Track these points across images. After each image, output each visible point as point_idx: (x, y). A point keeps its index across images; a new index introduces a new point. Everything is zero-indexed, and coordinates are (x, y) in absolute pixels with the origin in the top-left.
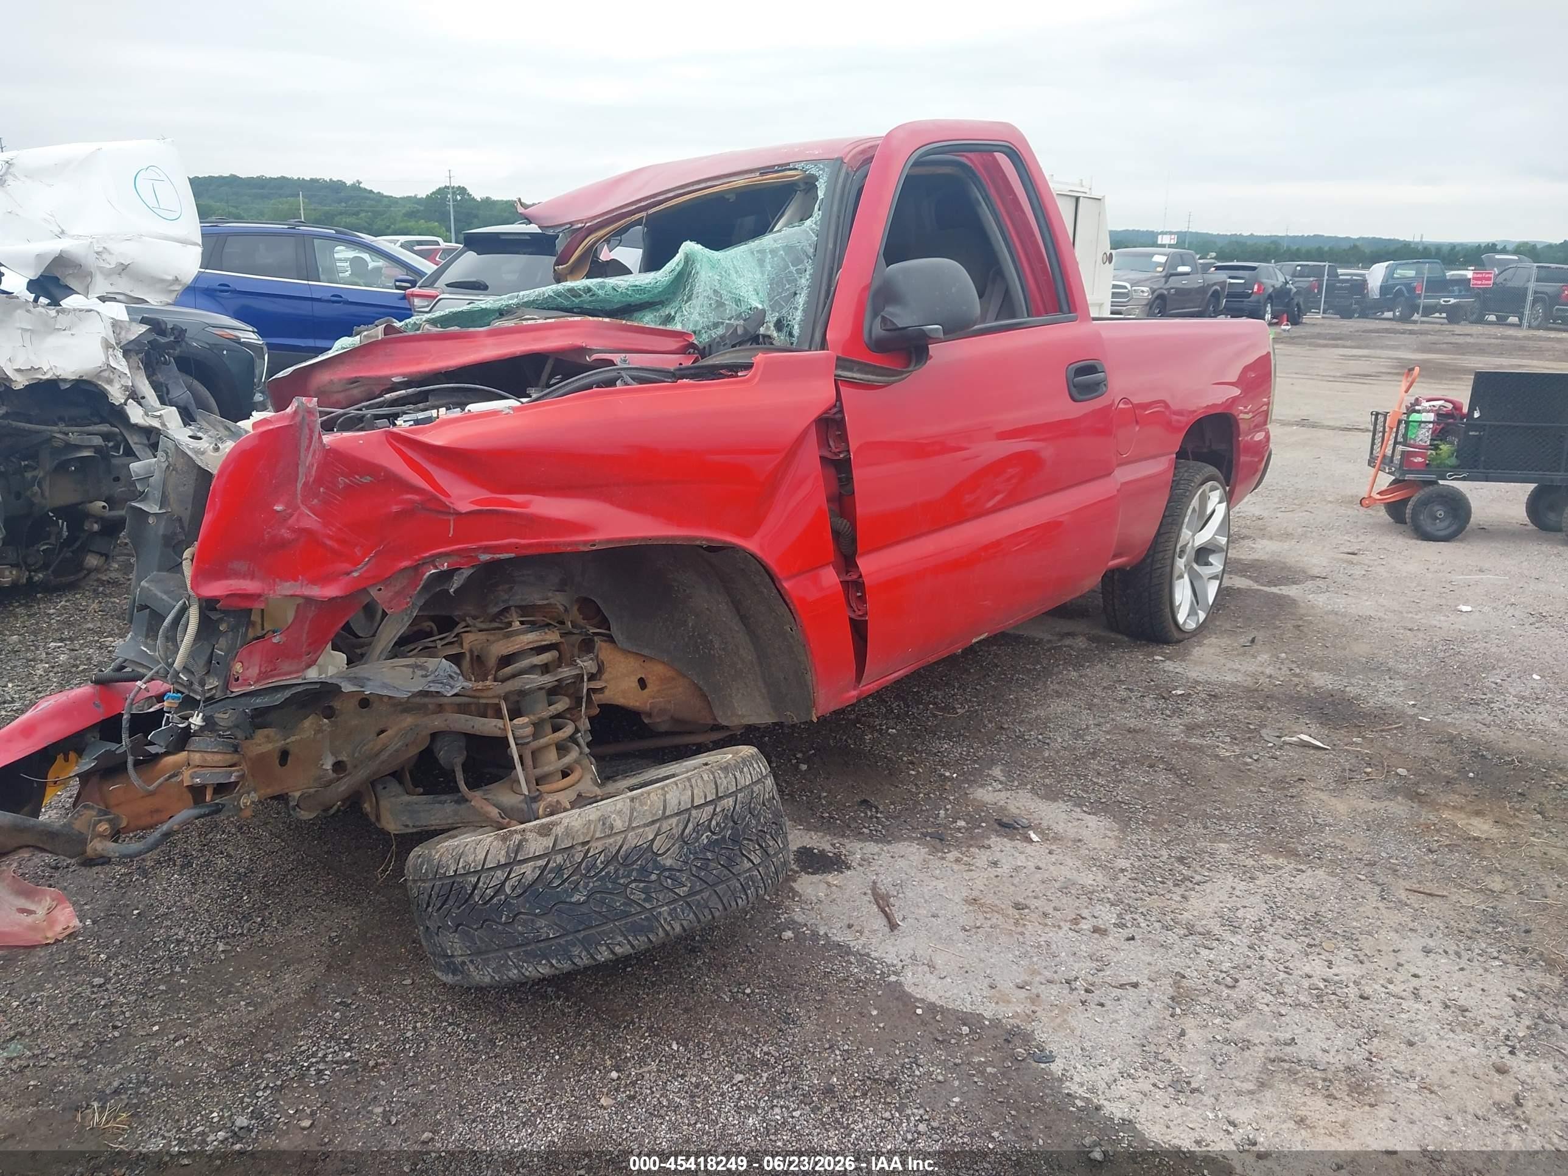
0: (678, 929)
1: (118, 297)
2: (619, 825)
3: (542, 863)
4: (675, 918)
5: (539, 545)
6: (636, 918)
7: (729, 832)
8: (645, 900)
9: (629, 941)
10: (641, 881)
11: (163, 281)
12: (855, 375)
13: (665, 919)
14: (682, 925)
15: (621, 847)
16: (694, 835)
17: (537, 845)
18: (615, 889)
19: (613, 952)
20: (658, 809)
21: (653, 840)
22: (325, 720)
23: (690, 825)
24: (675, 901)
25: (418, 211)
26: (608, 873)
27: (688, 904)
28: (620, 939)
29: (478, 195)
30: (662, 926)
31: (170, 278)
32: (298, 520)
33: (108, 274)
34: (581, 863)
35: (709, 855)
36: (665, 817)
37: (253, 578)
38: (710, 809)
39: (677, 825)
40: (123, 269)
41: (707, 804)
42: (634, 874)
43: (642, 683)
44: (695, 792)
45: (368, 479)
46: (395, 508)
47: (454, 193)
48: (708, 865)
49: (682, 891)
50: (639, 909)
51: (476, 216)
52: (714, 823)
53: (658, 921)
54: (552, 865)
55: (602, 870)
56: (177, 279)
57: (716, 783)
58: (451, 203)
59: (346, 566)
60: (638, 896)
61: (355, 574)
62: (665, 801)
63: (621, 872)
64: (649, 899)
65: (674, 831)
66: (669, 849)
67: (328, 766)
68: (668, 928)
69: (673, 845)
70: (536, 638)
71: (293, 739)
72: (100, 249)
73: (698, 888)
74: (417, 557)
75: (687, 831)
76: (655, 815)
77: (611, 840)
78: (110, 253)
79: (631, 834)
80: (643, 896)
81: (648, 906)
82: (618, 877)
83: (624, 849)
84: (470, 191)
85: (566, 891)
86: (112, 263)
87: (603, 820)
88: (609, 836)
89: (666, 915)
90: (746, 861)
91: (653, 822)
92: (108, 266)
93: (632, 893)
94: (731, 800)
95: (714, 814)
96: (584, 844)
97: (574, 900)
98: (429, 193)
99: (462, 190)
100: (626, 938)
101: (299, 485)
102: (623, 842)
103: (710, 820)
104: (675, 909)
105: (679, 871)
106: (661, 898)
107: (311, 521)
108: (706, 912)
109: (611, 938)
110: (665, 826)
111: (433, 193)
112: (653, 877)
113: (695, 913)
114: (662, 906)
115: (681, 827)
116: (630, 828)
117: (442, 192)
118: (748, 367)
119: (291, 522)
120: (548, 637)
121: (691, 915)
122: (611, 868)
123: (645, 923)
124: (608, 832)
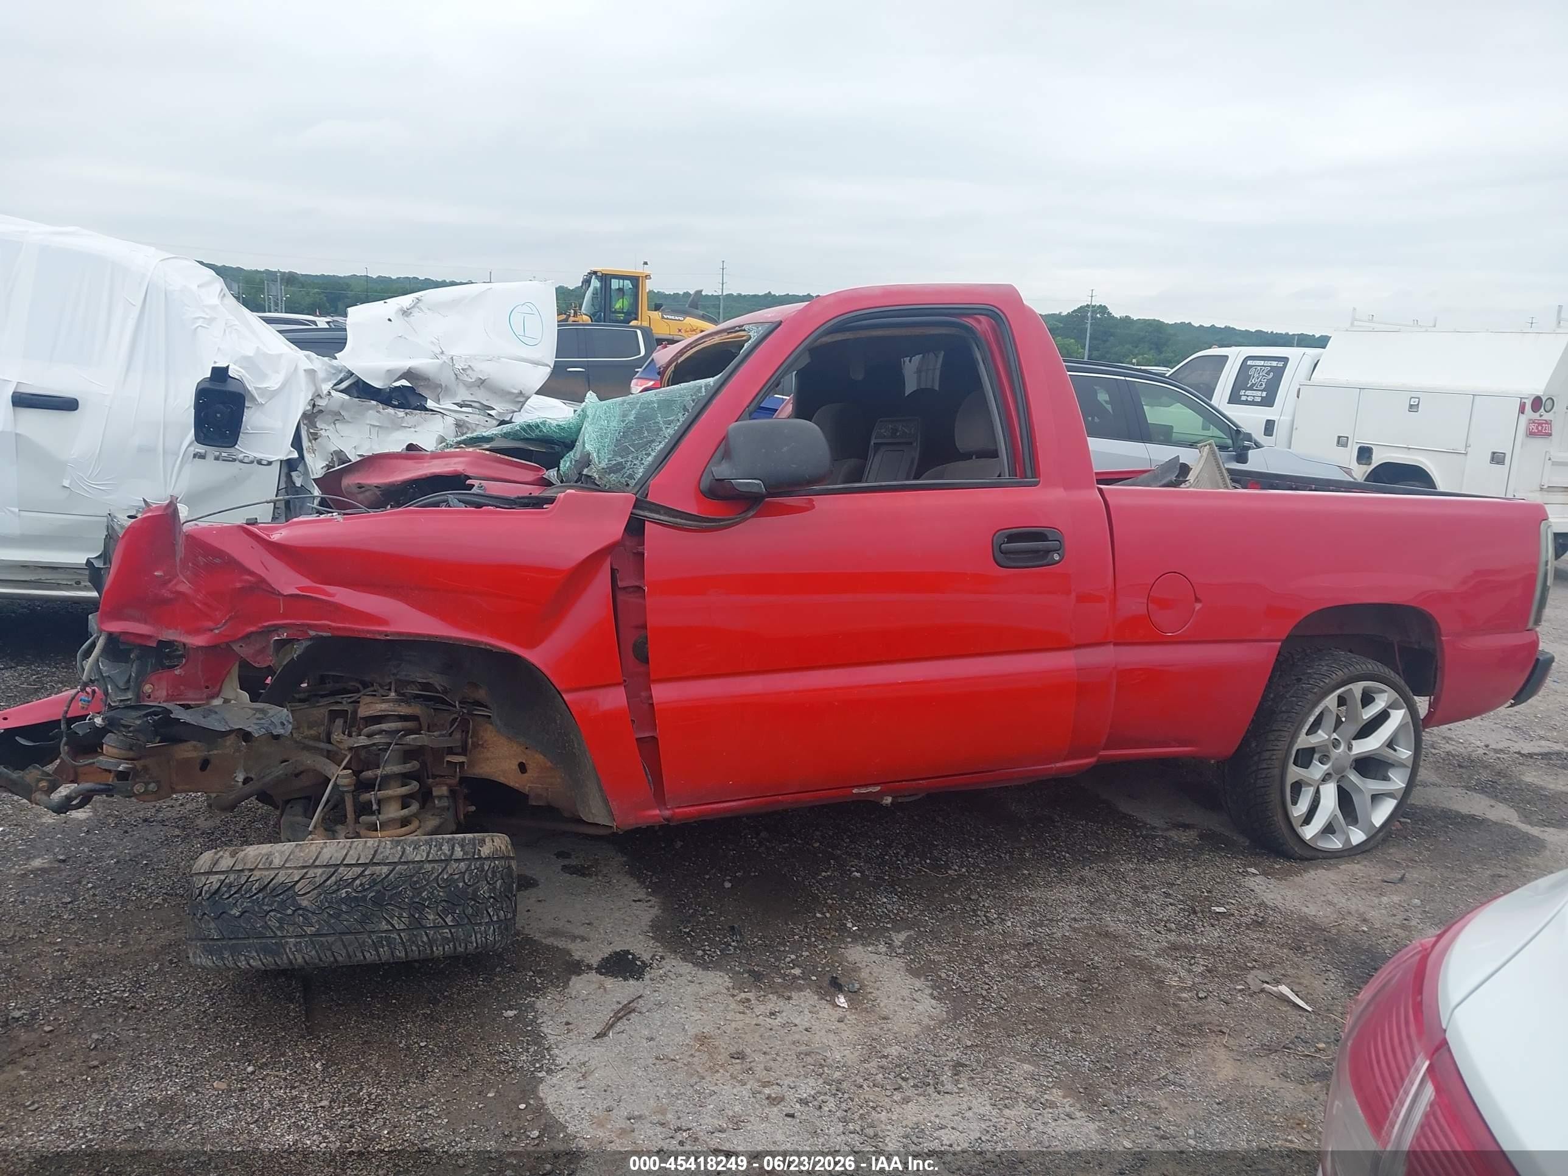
0: (300, 960)
1: (474, 404)
2: (277, 862)
3: (222, 877)
4: (299, 951)
5: (345, 629)
6: (269, 941)
7: (373, 894)
8: (278, 928)
9: (260, 959)
10: (279, 912)
11: (510, 393)
12: (662, 518)
13: (290, 949)
14: (303, 957)
15: (272, 879)
16: (335, 887)
17: (226, 863)
18: (259, 913)
19: (249, 964)
20: (311, 858)
21: (297, 882)
22: (244, 743)
23: (333, 878)
24: (301, 936)
25: (1058, 328)
26: (258, 898)
27: (312, 942)
28: (255, 954)
29: (1117, 313)
30: (287, 954)
31: (516, 391)
32: (176, 585)
33: (469, 386)
34: (243, 885)
35: (344, 908)
36: (313, 866)
37: (146, 623)
38: (359, 870)
39: (321, 875)
40: (481, 383)
41: (357, 865)
42: (276, 904)
43: (522, 767)
44: (351, 852)
45: (217, 561)
46: (238, 585)
47: (1093, 312)
48: (340, 915)
49: (309, 930)
50: (272, 934)
51: (1112, 335)
52: (358, 882)
53: (285, 950)
54: (227, 881)
55: (255, 894)
56: (521, 392)
57: (376, 852)
58: (1089, 321)
59: (210, 624)
60: (274, 923)
61: (217, 631)
62: (320, 853)
63: (266, 900)
64: (281, 928)
65: (317, 879)
66: (309, 892)
67: (240, 778)
68: (291, 957)
69: (314, 889)
70: (390, 709)
71: (215, 752)
72: (466, 367)
73: (324, 932)
74: (260, 625)
75: (329, 882)
76: (306, 862)
77: (267, 873)
78: (473, 370)
79: (282, 872)
80: (278, 925)
81: (279, 933)
82: (263, 904)
83: (273, 882)
84: (1111, 310)
85: (229, 904)
86: (472, 378)
87: (269, 855)
88: (267, 869)
89: (292, 946)
90: (384, 923)
91: (304, 867)
92: (470, 380)
93: (270, 920)
94: (385, 870)
95: (361, 874)
96: (251, 870)
97: (232, 913)
98: (1070, 311)
99: (1103, 309)
100: (258, 956)
101: (178, 560)
102: (276, 875)
103: (354, 879)
104: (300, 943)
105: (313, 913)
106: (291, 930)
107: (185, 587)
108: (328, 953)
109: (248, 951)
110: (311, 874)
111: (1074, 311)
112: (289, 912)
113: (317, 952)
114: (291, 937)
115: (324, 878)
116: (283, 867)
117: (1082, 310)
118: (551, 500)
119: (170, 585)
120: (399, 709)
121: (314, 952)
122: (261, 895)
123: (274, 947)
124: (267, 865)
